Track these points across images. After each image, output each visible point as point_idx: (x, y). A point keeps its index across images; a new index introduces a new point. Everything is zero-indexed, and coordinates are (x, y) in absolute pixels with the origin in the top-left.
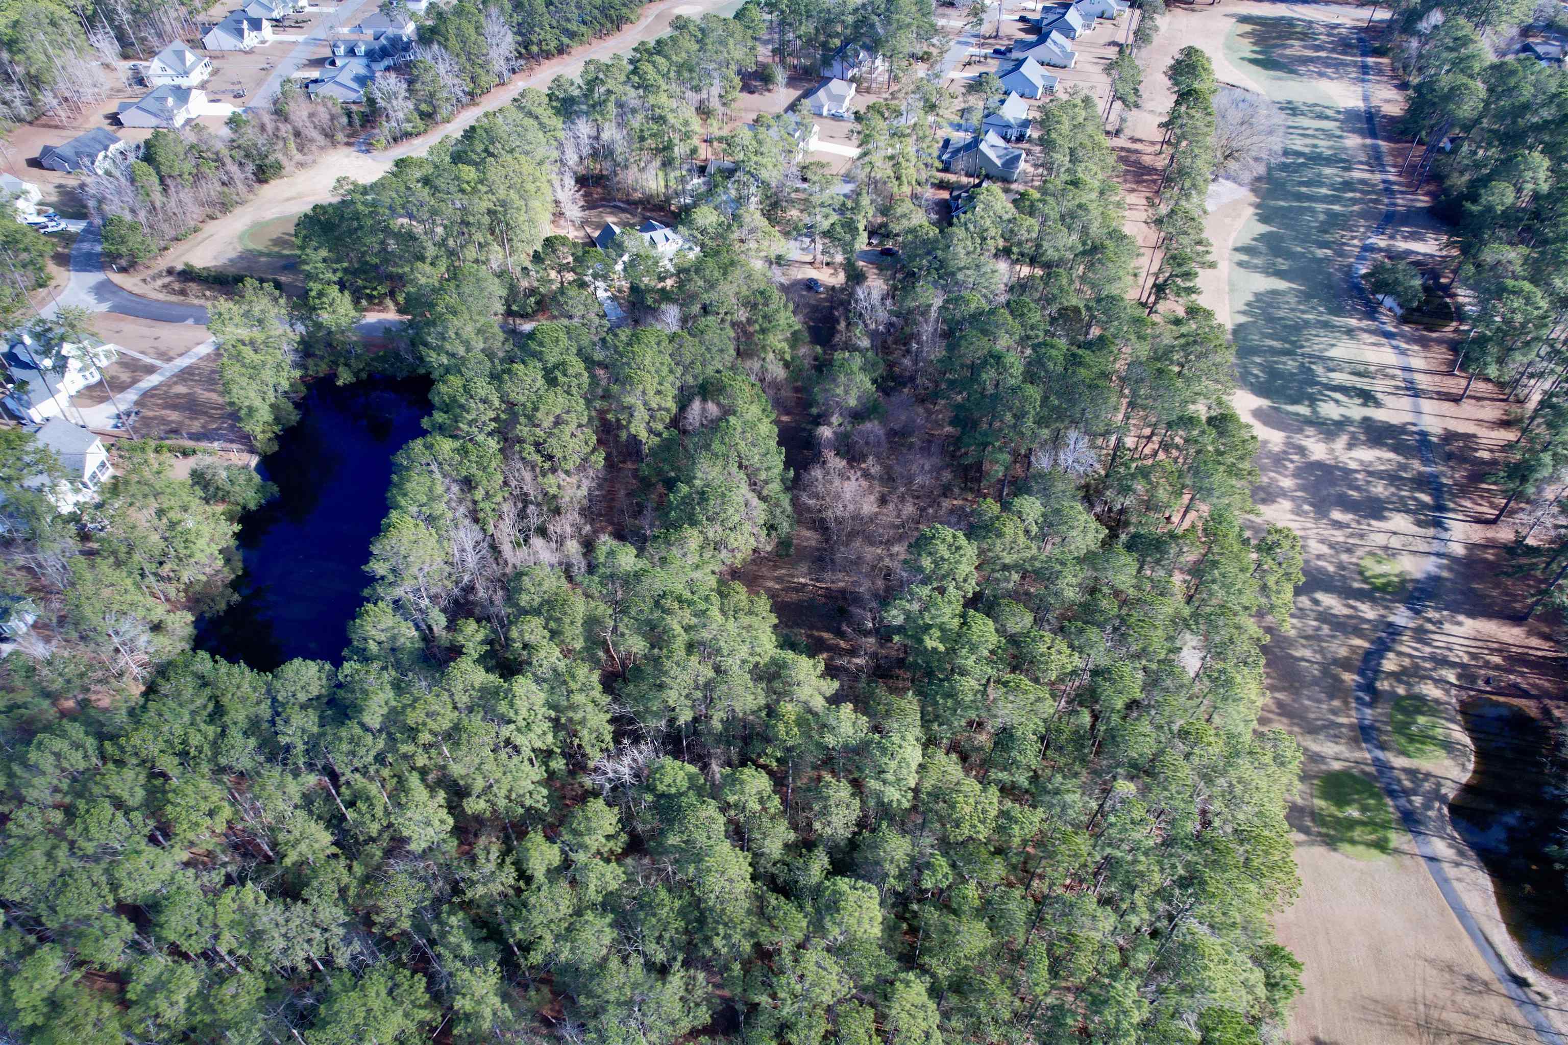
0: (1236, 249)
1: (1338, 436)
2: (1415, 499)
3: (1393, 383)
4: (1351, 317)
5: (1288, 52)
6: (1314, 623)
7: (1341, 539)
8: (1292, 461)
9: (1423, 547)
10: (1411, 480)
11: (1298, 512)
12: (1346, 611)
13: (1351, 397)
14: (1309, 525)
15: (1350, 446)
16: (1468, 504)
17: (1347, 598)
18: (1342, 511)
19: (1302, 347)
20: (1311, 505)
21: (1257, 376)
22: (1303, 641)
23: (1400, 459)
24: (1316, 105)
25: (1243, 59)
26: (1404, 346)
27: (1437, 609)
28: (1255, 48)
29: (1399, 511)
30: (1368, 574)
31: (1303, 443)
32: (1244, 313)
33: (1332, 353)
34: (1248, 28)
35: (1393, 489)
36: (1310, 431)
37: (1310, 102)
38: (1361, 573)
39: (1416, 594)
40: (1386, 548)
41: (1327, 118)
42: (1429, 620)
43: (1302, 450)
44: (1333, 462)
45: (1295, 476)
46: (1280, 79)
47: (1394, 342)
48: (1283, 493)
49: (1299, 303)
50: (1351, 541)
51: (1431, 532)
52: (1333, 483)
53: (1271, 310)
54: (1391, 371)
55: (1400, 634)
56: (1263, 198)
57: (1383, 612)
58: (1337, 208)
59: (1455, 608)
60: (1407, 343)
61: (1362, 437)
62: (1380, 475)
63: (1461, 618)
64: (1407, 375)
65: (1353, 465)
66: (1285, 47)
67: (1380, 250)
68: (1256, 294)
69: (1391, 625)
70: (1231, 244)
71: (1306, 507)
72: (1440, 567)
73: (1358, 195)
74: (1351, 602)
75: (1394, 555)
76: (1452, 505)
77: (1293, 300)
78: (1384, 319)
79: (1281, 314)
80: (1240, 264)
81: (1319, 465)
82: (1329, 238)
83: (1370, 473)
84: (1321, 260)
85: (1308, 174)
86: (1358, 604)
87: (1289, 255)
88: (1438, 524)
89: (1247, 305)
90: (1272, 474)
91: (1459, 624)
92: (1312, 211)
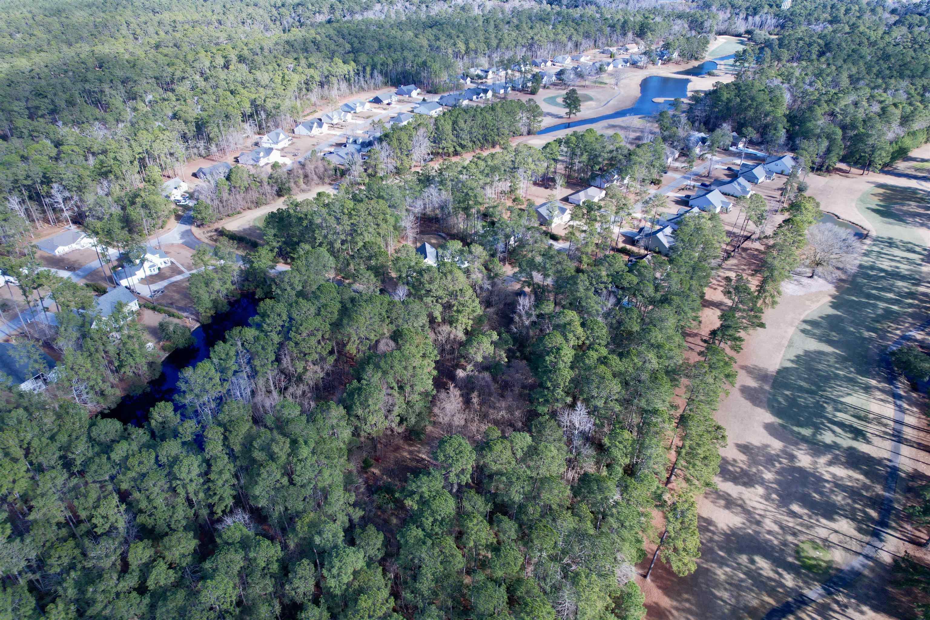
0: (805, 322)
1: (824, 454)
2: (865, 513)
3: (883, 429)
4: (873, 378)
5: (905, 208)
6: (742, 576)
7: (791, 525)
8: (780, 463)
9: (855, 547)
10: (870, 499)
11: (767, 498)
12: (772, 574)
13: (846, 432)
14: (770, 509)
15: (830, 463)
16: (909, 527)
17: (778, 566)
18: (800, 506)
19: (825, 391)
20: (779, 495)
21: (780, 403)
22: (727, 586)
23: (868, 482)
24: (910, 243)
25: (868, 208)
26: (906, 406)
27: (847, 596)
28: (881, 203)
29: (847, 517)
30: (802, 554)
31: (795, 453)
32: (792, 361)
33: (847, 400)
34: (881, 191)
35: (849, 501)
36: (804, 446)
37: (905, 240)
38: (797, 552)
39: (835, 580)
40: (825, 540)
41: (914, 252)
42: (837, 602)
43: (792, 457)
44: (812, 471)
45: (777, 473)
46: (890, 223)
47: (899, 402)
48: (762, 482)
49: (836, 362)
50: (799, 528)
51: (867, 539)
52: (804, 485)
53: (812, 363)
54: (885, 421)
55: (806, 604)
56: (841, 293)
57: (801, 584)
58: (895, 308)
59: (863, 599)
60: (908, 405)
61: (843, 459)
62: (844, 488)
63: (865, 608)
64: (898, 426)
65: (827, 477)
66: (903, 205)
67: (916, 340)
68: (806, 351)
69: (802, 595)
70: (802, 317)
71: (774, 496)
72: (864, 566)
73: (916, 302)
74: (780, 570)
75: (829, 547)
76: (894, 524)
77: (832, 360)
78: (899, 385)
79: (820, 367)
80: (803, 331)
81: (801, 470)
82: (878, 326)
83: (837, 485)
84: (865, 339)
85: (885, 283)
86: (784, 573)
87: (842, 331)
88: (876, 534)
89: (796, 356)
90: (761, 468)
91: (862, 613)
92: (875, 306)
